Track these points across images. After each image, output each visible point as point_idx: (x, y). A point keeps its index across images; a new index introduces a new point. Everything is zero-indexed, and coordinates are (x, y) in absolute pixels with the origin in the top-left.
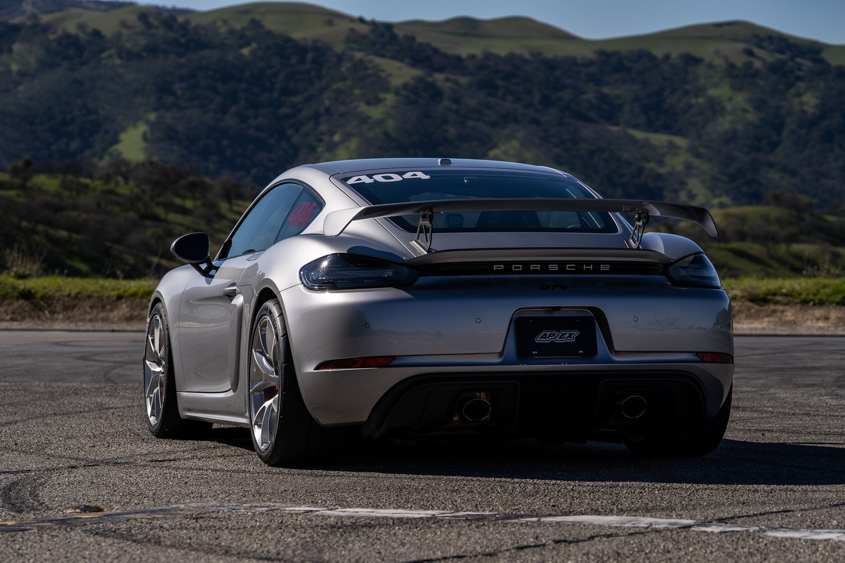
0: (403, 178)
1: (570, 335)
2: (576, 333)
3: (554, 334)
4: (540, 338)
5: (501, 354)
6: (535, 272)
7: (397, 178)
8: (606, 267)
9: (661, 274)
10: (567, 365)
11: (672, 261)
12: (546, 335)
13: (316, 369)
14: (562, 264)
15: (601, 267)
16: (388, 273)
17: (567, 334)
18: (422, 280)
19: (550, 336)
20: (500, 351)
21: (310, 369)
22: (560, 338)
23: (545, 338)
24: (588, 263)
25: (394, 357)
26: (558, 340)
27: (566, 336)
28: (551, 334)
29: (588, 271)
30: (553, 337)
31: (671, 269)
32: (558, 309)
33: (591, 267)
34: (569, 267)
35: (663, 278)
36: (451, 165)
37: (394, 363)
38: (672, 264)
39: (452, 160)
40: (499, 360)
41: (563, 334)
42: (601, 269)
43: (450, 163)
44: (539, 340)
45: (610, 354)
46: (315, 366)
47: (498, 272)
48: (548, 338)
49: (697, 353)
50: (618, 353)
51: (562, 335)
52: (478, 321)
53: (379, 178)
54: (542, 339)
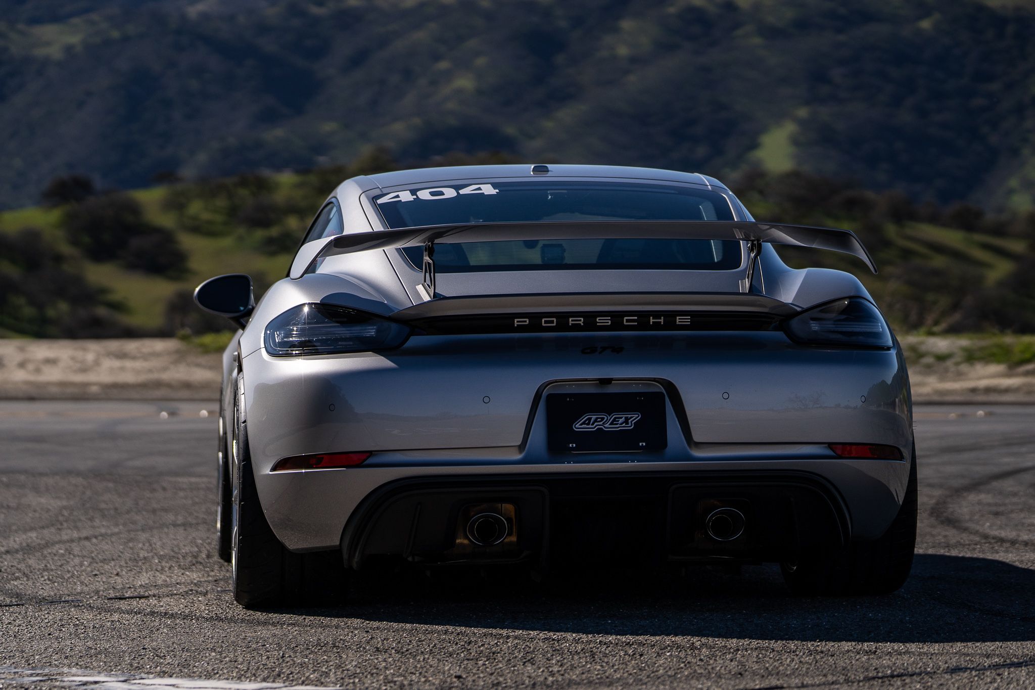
0: (458, 193)
1: (627, 420)
2: (635, 417)
3: (603, 419)
4: (581, 425)
5: (521, 448)
6: (576, 328)
7: (450, 193)
8: (687, 320)
9: (776, 329)
10: (636, 463)
11: (799, 309)
12: (590, 419)
13: (273, 469)
14: (616, 316)
15: (678, 320)
16: (371, 331)
17: (621, 418)
18: (415, 341)
19: (596, 421)
20: (519, 443)
21: (267, 471)
22: (611, 424)
23: (588, 424)
24: (657, 314)
25: (370, 453)
26: (608, 427)
27: (621, 421)
28: (597, 418)
29: (657, 327)
30: (601, 423)
31: (795, 323)
32: (606, 382)
33: (662, 320)
34: (628, 321)
35: (780, 335)
36: (549, 174)
37: (368, 461)
38: (798, 314)
39: (549, 166)
40: (519, 457)
41: (615, 418)
42: (678, 323)
43: (547, 170)
44: (578, 426)
45: (688, 448)
46: (271, 466)
47: (521, 329)
48: (593, 424)
49: (830, 445)
50: (698, 445)
51: (614, 420)
52: (486, 400)
53: (424, 195)
54: (583, 426)
